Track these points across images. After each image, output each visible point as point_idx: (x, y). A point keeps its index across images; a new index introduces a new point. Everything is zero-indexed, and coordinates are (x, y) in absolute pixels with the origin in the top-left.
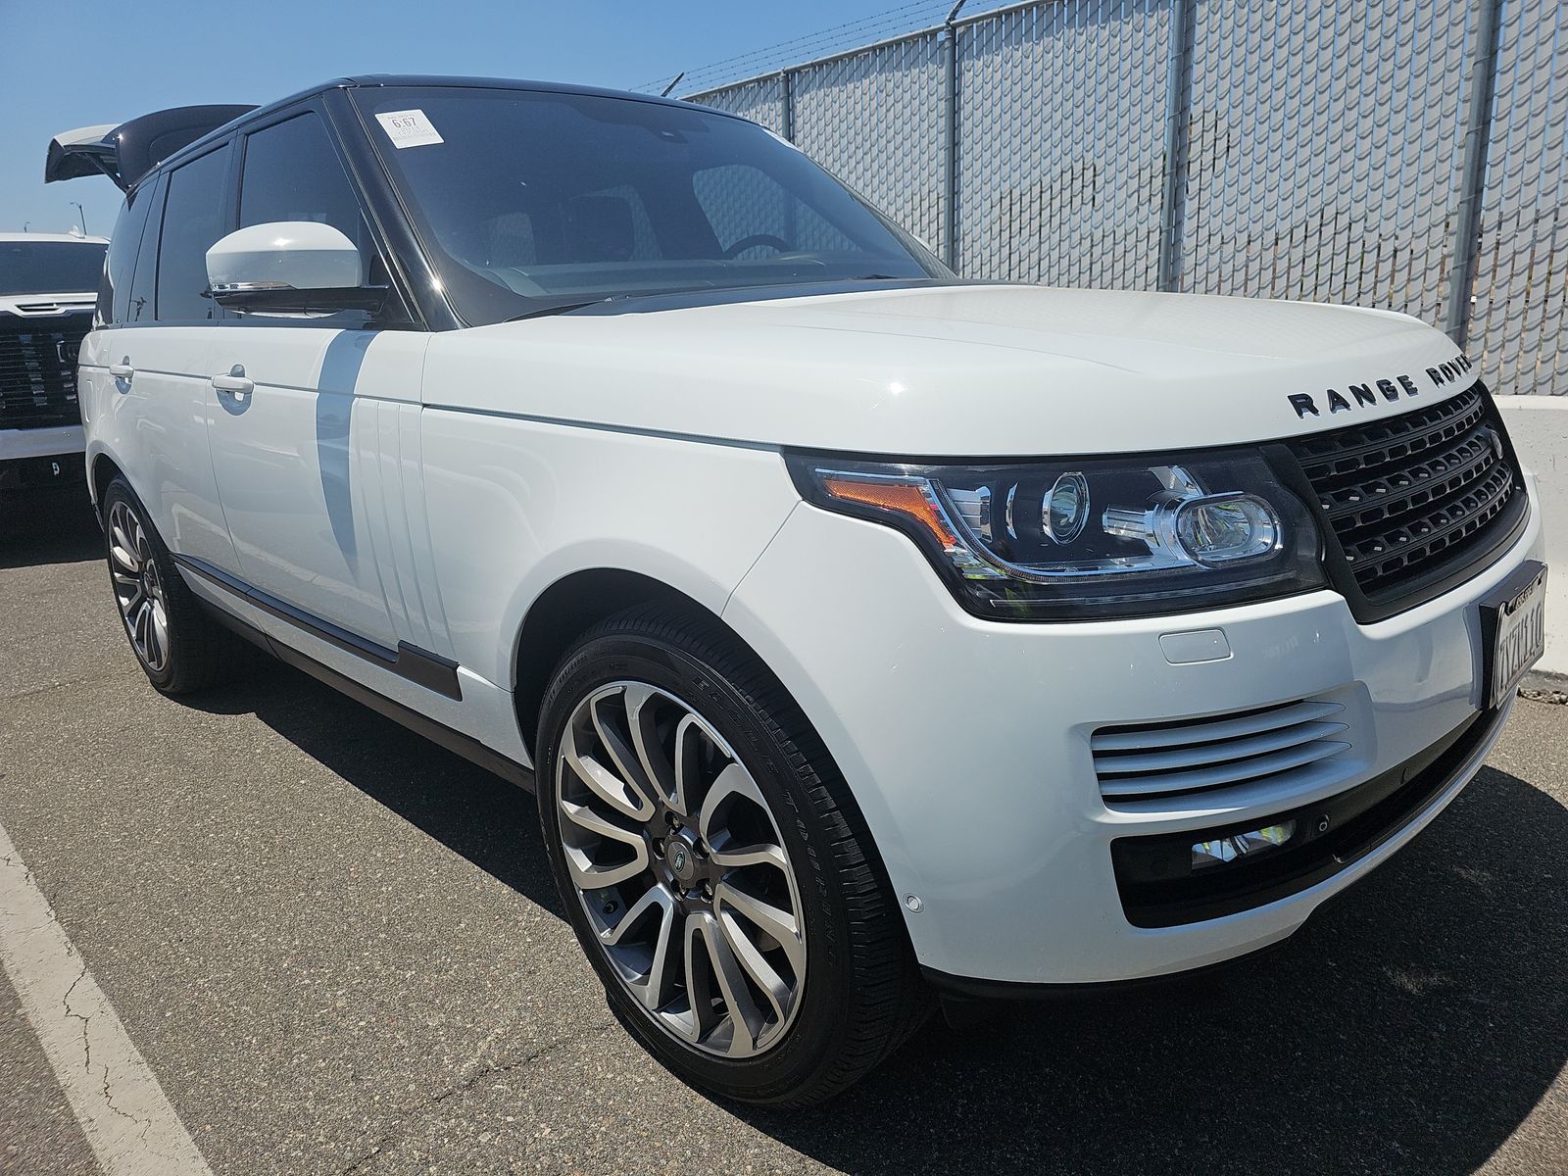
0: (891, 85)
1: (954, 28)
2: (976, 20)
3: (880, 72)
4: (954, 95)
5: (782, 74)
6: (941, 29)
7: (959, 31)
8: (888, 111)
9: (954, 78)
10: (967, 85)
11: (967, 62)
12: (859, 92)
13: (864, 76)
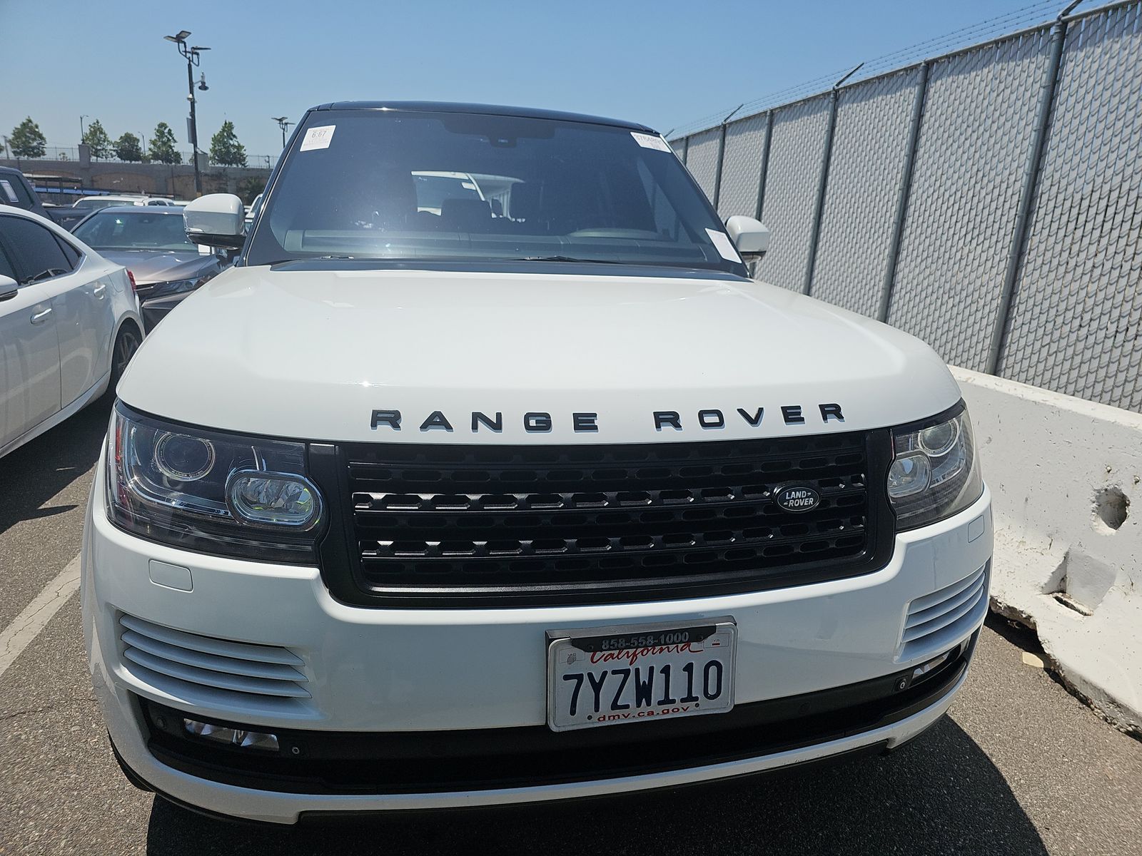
0: (1004, 73)
1: (1065, 23)
2: (1086, 15)
3: (998, 63)
4: (1055, 81)
5: (923, 64)
6: (1052, 25)
7: (1071, 25)
8: (998, 95)
9: (1057, 67)
10: (1068, 74)
11: (1071, 53)
12: (978, 79)
13: (984, 66)
